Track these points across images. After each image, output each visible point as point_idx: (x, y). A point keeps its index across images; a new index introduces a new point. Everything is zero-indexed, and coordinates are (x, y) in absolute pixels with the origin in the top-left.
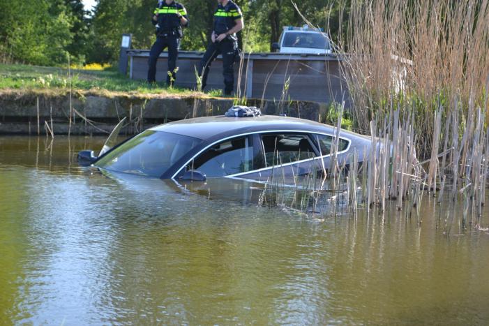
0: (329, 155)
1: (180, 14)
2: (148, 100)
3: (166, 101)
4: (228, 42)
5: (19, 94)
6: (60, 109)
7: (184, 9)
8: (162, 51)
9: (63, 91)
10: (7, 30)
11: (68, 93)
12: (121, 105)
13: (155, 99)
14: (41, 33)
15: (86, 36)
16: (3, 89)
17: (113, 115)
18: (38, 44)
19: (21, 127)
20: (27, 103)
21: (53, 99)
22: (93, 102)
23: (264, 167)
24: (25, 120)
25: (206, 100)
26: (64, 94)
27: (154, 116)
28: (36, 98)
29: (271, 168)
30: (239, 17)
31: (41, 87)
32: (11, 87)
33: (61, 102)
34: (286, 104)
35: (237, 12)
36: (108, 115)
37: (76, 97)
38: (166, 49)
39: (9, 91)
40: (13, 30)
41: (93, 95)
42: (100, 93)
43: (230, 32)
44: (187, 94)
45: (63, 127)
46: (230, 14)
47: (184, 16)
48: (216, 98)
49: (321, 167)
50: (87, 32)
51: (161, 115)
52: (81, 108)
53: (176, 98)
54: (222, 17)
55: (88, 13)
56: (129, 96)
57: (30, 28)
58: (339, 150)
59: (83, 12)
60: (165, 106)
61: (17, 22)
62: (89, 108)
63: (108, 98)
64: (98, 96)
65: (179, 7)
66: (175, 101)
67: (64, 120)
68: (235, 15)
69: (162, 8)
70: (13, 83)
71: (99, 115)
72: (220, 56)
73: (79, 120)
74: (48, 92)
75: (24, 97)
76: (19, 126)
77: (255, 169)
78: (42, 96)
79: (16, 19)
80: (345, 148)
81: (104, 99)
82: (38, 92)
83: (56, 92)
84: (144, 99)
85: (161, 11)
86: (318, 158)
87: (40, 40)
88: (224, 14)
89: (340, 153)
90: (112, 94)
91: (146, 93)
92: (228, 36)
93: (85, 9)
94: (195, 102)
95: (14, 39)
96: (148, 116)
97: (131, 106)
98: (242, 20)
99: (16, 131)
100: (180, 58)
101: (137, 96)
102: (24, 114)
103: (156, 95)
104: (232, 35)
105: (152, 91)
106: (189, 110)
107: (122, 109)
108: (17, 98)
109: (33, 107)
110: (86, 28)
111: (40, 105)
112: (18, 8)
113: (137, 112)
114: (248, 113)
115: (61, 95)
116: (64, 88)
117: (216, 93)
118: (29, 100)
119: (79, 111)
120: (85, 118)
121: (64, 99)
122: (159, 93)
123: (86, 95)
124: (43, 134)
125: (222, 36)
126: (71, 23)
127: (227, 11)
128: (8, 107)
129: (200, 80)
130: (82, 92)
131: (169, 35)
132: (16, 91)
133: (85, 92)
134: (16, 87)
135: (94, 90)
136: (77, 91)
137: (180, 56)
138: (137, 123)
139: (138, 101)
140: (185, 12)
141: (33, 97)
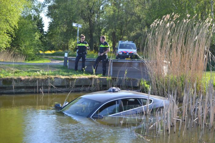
0: (146, 106)
1: (86, 46)
2: (76, 79)
3: (83, 79)
4: (105, 56)
5: (30, 78)
6: (45, 83)
7: (88, 44)
8: (80, 59)
9: (46, 77)
10: (19, 44)
11: (48, 77)
12: (67, 81)
13: (79, 78)
14: (32, 45)
15: (45, 40)
16: (25, 76)
17: (64, 85)
18: (30, 49)
19: (31, 90)
20: (33, 82)
21: (43, 80)
22: (57, 80)
23: (123, 111)
24: (33, 87)
25: (97, 78)
26: (47, 78)
27: (78, 84)
28: (37, 80)
29: (126, 111)
30: (108, 47)
31: (38, 75)
32: (27, 76)
33: (45, 81)
34: (126, 79)
35: (108, 46)
36: (62, 85)
37: (51, 79)
38: (81, 58)
39: (27, 78)
40: (21, 44)
41: (57, 78)
42: (59, 77)
43: (105, 52)
44: (90, 76)
45: (46, 90)
46: (105, 46)
47: (88, 46)
48: (100, 77)
49: (143, 110)
50: (45, 39)
51: (81, 84)
52: (52, 83)
53: (86, 78)
54: (103, 47)
55: (46, 32)
56: (69, 78)
57: (27, 43)
58: (149, 103)
59: (44, 32)
60: (82, 81)
61: (23, 41)
62: (55, 83)
63: (62, 79)
64: (58, 78)
65: (86, 43)
66: (86, 79)
67: (47, 87)
68: (107, 47)
69: (79, 44)
70: (28, 74)
71: (59, 85)
72: (102, 61)
73: (52, 87)
74: (41, 77)
75: (32, 80)
76: (30, 90)
77: (120, 112)
78: (38, 79)
79: (22, 40)
80: (151, 103)
81: (60, 79)
82: (37, 77)
83: (44, 77)
84: (75, 79)
85: (79, 45)
86: (142, 107)
87: (31, 48)
88: (103, 46)
89: (149, 104)
90: (63, 77)
91: (75, 77)
92: (104, 54)
93: (44, 31)
94: (93, 79)
95: (22, 47)
96: (76, 85)
97: (70, 81)
98: (109, 48)
99: (29, 91)
100: (86, 61)
101: (72, 78)
102: (32, 86)
103: (79, 77)
104: (106, 53)
105: (77, 75)
106: (91, 82)
107: (67, 83)
108: (30, 80)
109: (36, 83)
110: (45, 38)
111: (38, 82)
112: (23, 36)
113: (72, 83)
114: (116, 90)
115: (45, 78)
116: (46, 75)
117: (100, 75)
118: (34, 80)
119: (52, 84)
120: (54, 87)
121: (47, 79)
122: (80, 76)
123: (54, 78)
124: (40, 92)
125: (102, 54)
126: (39, 36)
127: (104, 45)
128: (27, 83)
129: (94, 70)
130: (53, 77)
131: (82, 53)
132: (29, 77)
133: (54, 77)
134: (29, 76)
135: (57, 76)
136: (51, 76)
137: (86, 60)
138: (72, 88)
139: (73, 79)
140: (88, 45)
141: (36, 79)
